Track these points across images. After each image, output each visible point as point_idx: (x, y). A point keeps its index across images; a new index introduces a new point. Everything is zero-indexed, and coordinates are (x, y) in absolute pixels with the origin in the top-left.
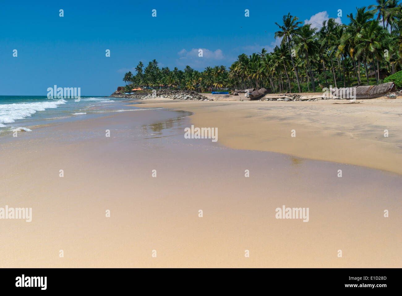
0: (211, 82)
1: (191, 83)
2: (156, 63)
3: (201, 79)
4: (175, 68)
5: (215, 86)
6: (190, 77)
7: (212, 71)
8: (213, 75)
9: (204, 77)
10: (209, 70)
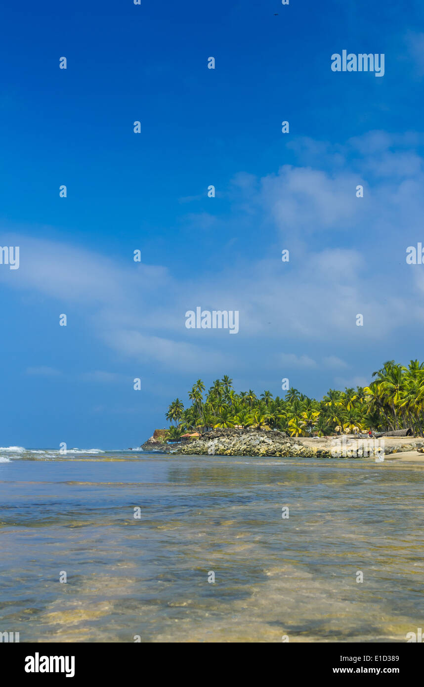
1: (297, 422)
3: (317, 413)
4: (267, 393)
6: (296, 410)
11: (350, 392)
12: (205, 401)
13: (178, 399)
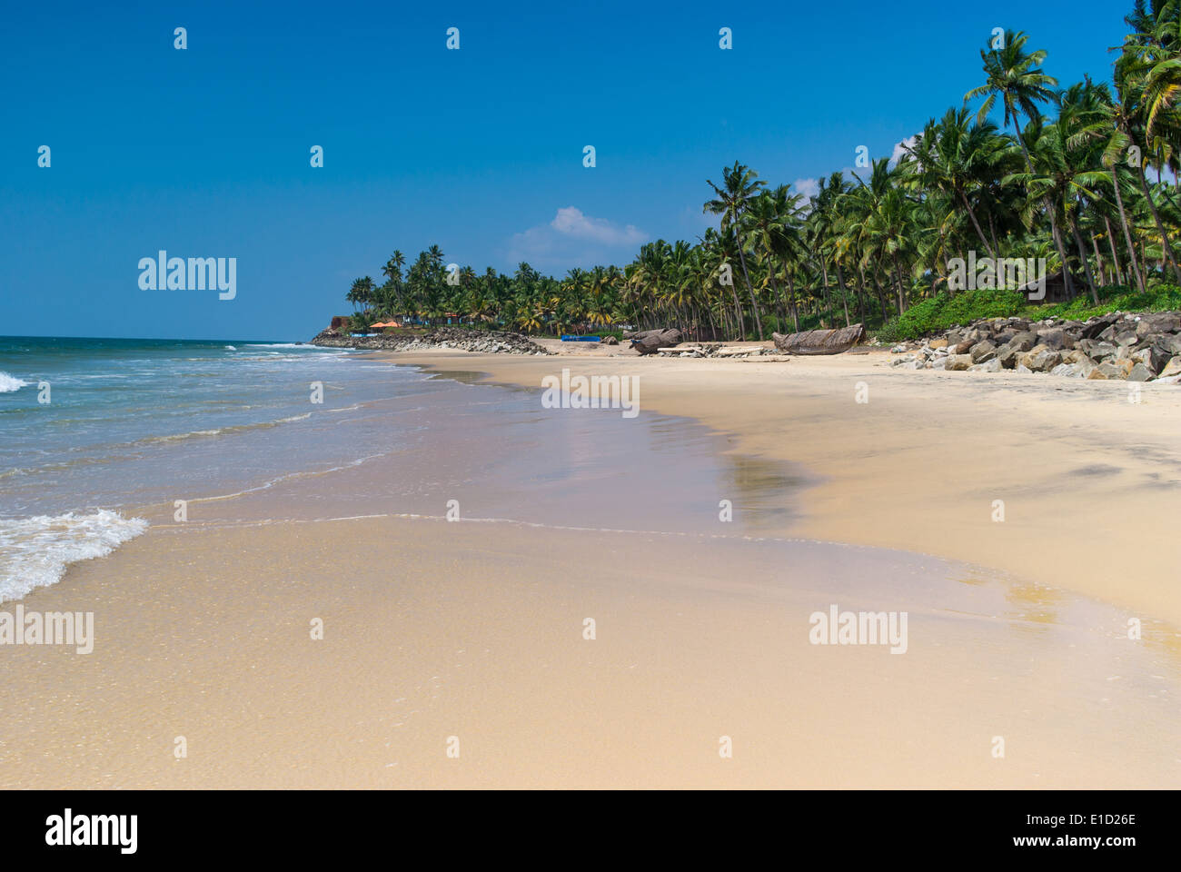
0: (580, 309)
1: (529, 310)
2: (439, 255)
3: (556, 300)
4: (489, 269)
5: (589, 319)
6: (528, 294)
7: (586, 279)
8: (587, 292)
9: (563, 294)
10: (578, 278)
11: (599, 271)
12: (404, 280)
13: (368, 279)
